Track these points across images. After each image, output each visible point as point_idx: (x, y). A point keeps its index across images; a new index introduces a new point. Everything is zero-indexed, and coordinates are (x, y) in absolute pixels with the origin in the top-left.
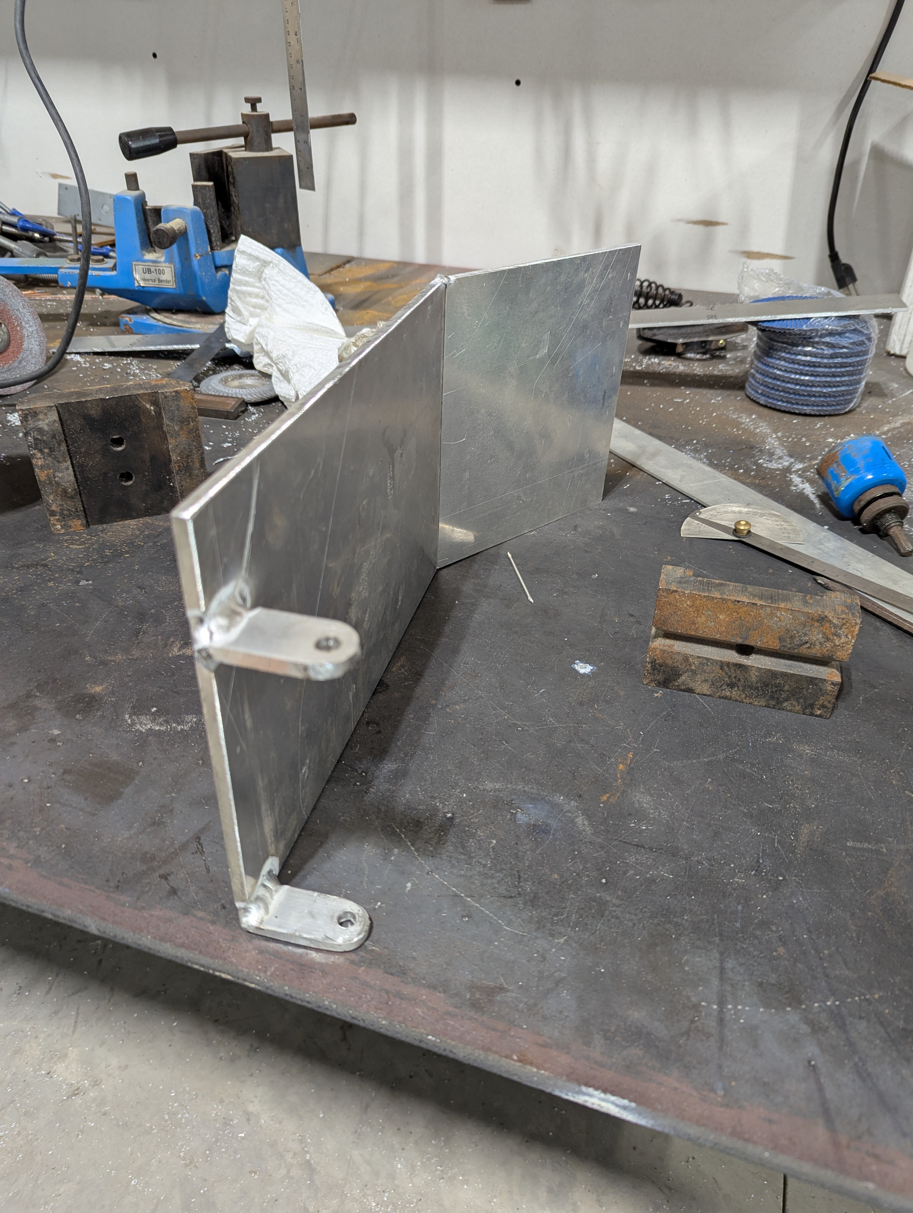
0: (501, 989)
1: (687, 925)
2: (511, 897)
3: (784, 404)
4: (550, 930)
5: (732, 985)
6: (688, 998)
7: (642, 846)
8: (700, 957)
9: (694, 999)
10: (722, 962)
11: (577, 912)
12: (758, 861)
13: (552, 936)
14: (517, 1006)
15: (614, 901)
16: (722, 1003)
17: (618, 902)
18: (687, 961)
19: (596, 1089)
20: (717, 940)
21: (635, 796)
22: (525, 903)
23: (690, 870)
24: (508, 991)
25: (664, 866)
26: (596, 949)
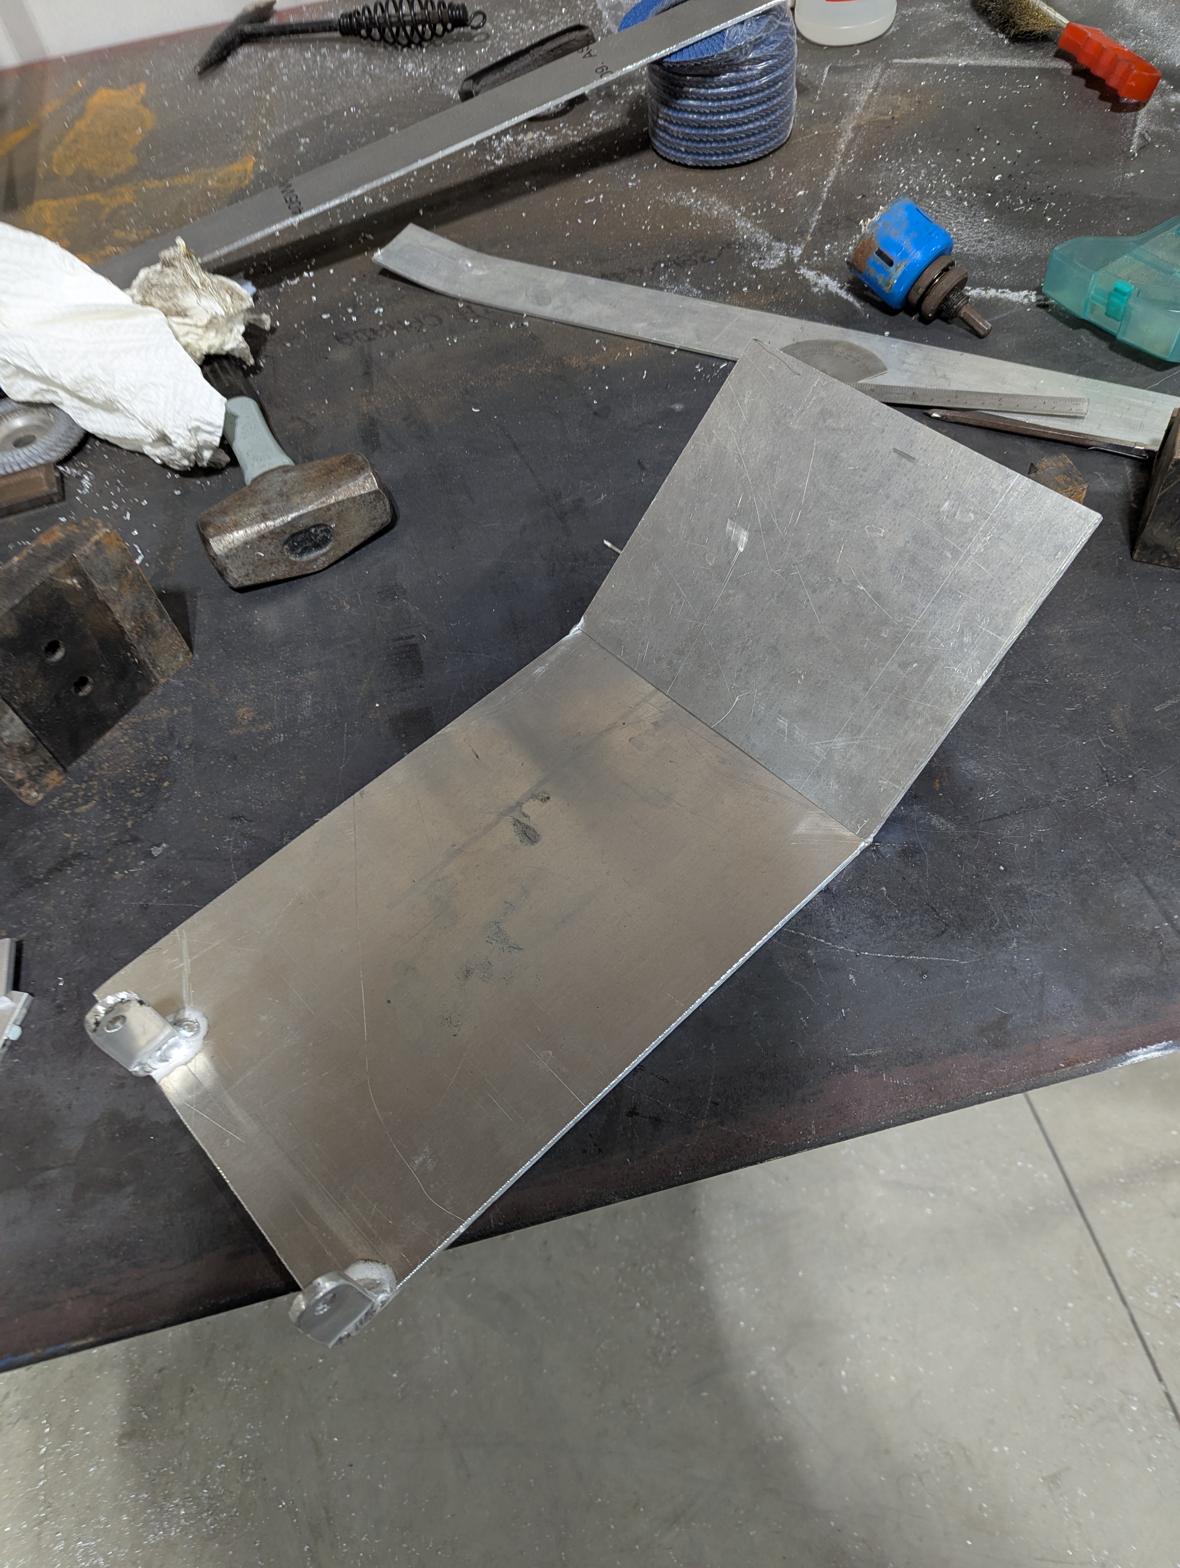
0: (1005, 1017)
1: (1094, 866)
2: (943, 932)
3: (721, 158)
4: (998, 941)
5: (1164, 897)
6: (1143, 930)
7: (1006, 815)
8: (1125, 889)
9: (1147, 928)
10: (1143, 882)
11: (1005, 911)
12: (1103, 771)
13: (1004, 945)
14: (1028, 1023)
15: (1025, 882)
16: (1169, 919)
17: (1027, 881)
18: (1118, 898)
19: (1137, 1048)
20: (1125, 865)
21: (960, 767)
22: (959, 931)
23: (1059, 814)
24: (1011, 1016)
25: (1036, 823)
26: (1045, 934)
